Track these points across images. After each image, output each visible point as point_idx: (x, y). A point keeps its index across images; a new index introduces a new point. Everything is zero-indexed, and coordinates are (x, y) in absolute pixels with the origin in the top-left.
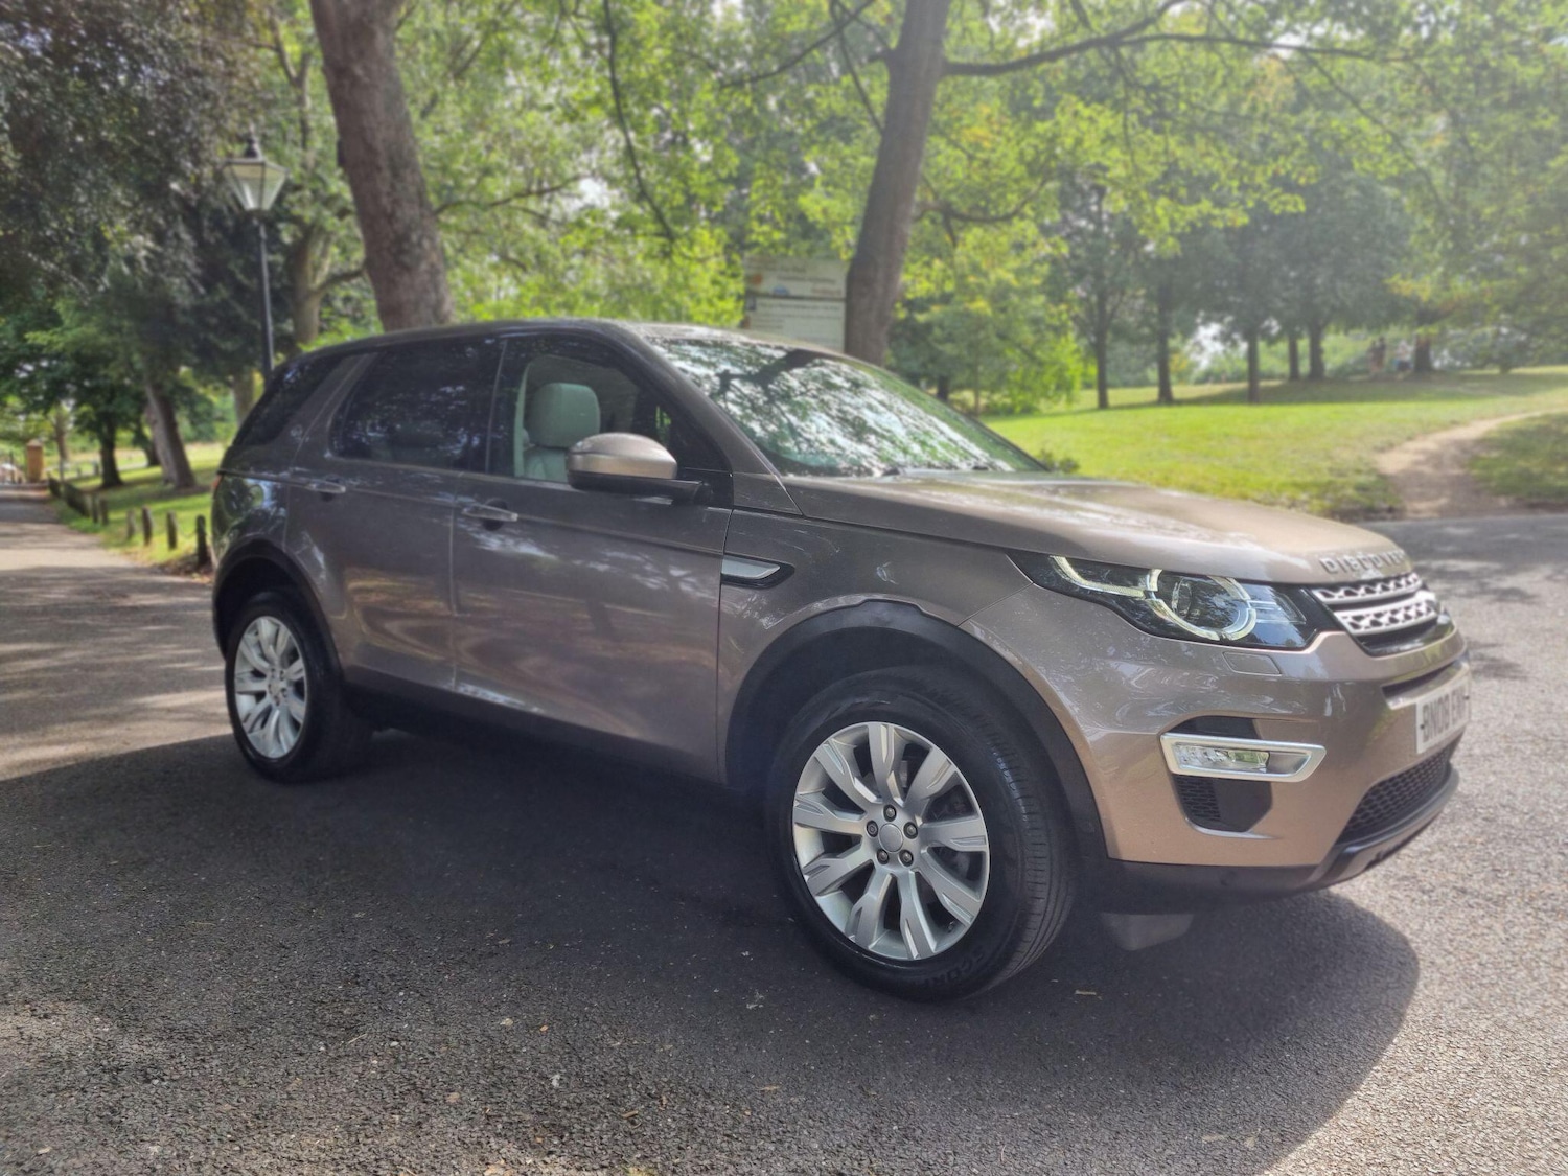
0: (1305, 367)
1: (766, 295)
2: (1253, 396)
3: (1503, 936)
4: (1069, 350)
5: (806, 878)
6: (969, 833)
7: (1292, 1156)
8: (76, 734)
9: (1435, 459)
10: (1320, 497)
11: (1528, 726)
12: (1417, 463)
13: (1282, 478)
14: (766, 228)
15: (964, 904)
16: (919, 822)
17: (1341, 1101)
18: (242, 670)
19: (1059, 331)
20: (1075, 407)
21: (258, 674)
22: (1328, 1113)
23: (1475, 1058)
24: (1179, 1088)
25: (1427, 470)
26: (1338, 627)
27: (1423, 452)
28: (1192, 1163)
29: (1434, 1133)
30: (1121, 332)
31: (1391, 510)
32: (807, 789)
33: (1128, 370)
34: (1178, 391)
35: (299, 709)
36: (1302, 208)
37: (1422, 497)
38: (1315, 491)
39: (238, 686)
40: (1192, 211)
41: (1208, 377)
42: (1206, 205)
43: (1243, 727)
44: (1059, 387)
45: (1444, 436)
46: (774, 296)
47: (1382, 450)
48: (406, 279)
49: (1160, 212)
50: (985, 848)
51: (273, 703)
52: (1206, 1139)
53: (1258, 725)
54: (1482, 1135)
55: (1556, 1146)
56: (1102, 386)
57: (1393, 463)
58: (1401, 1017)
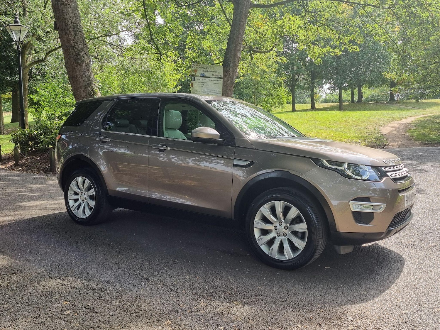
0: (356, 98)
1: (198, 76)
2: (341, 108)
3: (424, 254)
4: (283, 92)
5: (257, 241)
6: (302, 227)
7: (382, 295)
8: (7, 214)
9: (397, 129)
10: (364, 141)
11: (428, 206)
12: (392, 130)
13: (352, 135)
14: (191, 52)
15: (301, 244)
16: (288, 225)
17: (391, 286)
18: (70, 192)
19: (280, 85)
20: (284, 110)
21: (76, 193)
22: (388, 288)
23: (419, 277)
24: (354, 284)
25: (395, 133)
26: (388, 176)
27: (394, 127)
28: (360, 297)
29: (412, 291)
30: (299, 86)
31: (385, 145)
32: (257, 218)
33: (300, 98)
34: (317, 105)
35: (92, 204)
36: (358, 50)
37: (394, 141)
38: (363, 139)
39: (69, 198)
40: (324, 50)
41: (325, 101)
42: (328, 48)
43: (367, 200)
44: (279, 103)
45: (400, 122)
46: (201, 77)
47: (382, 126)
48: (79, 67)
49: (315, 50)
50: (307, 231)
51: (82, 202)
52: (362, 293)
53: (371, 199)
54: (422, 291)
55: (438, 292)
56: (294, 104)
57: (385, 130)
58: (402, 271)
